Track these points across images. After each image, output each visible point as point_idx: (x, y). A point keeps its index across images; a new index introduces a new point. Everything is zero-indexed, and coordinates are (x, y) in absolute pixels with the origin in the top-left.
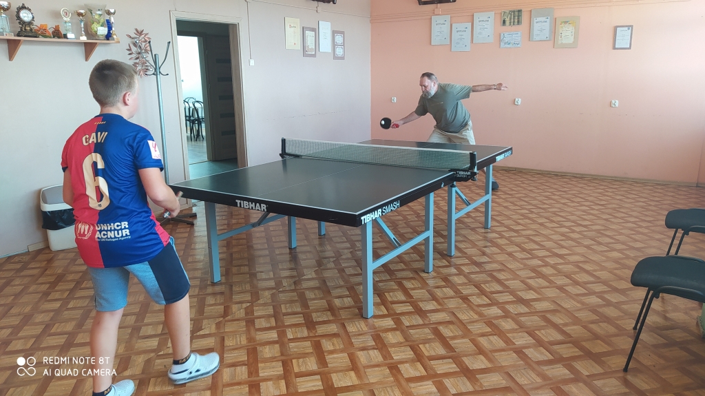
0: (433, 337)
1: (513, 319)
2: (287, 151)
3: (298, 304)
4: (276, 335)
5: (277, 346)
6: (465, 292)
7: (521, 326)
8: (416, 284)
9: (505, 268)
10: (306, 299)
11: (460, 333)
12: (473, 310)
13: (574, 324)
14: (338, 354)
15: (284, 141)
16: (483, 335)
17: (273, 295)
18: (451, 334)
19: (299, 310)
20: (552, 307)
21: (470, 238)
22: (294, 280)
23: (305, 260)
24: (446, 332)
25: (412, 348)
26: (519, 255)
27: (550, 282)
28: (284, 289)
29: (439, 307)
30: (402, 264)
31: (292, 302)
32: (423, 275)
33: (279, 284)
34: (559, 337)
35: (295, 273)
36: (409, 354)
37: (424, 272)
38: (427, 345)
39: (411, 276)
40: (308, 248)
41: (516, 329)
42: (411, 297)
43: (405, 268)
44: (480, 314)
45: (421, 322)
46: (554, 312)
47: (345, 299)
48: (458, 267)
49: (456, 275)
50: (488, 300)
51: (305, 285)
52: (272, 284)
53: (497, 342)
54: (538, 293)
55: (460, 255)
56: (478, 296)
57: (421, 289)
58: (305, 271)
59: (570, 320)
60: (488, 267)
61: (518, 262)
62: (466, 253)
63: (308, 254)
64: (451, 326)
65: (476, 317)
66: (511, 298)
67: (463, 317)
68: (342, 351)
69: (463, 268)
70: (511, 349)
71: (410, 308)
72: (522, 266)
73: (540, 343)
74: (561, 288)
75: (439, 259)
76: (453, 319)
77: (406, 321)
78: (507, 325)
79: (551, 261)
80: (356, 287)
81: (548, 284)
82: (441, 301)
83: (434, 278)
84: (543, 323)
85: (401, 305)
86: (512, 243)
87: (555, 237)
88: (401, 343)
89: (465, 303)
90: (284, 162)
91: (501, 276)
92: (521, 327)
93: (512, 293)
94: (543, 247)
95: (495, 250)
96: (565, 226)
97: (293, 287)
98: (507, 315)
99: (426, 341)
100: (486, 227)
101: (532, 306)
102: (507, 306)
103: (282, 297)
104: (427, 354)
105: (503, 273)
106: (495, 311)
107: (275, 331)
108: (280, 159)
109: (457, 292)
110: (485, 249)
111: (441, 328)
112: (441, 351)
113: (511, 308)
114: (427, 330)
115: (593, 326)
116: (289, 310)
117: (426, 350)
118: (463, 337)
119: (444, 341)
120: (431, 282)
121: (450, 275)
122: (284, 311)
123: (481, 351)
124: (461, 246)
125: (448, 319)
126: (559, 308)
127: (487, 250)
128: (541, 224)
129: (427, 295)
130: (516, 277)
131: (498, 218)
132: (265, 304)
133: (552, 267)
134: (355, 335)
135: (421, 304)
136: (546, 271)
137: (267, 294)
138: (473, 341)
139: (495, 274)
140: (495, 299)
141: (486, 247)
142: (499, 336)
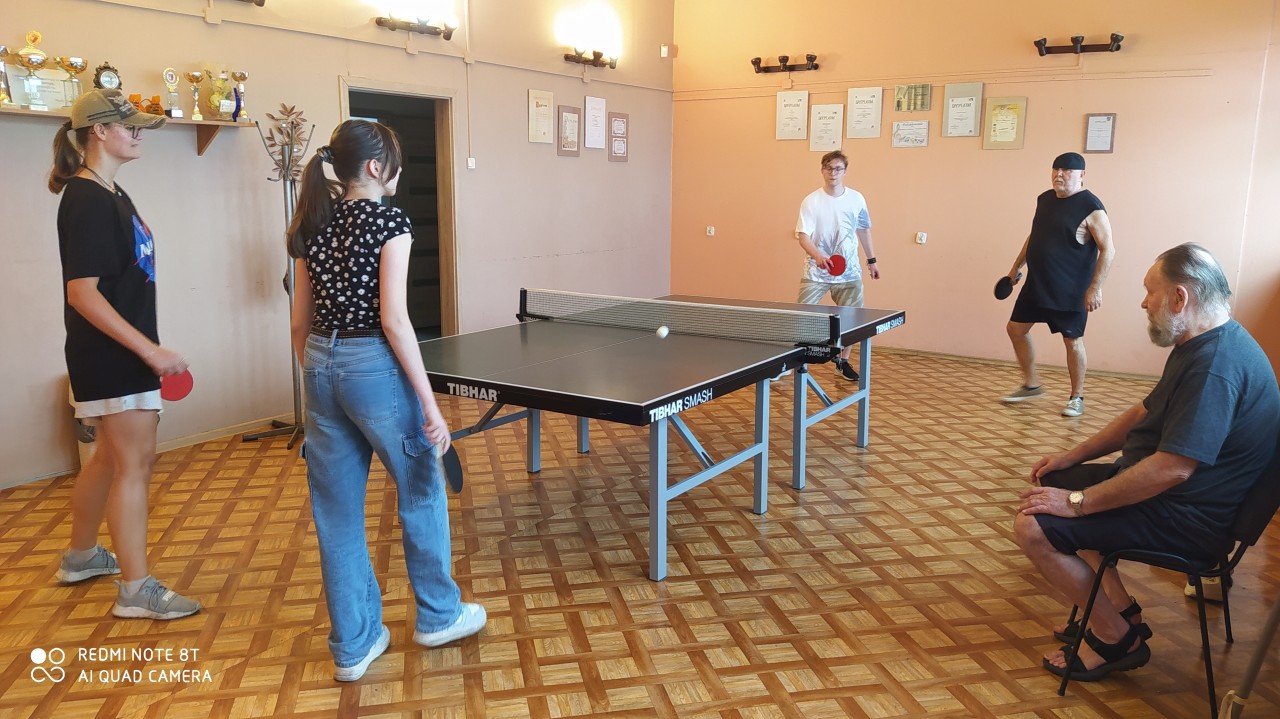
0: (763, 610)
1: (895, 587)
2: (530, 309)
3: (543, 558)
4: (507, 604)
5: (509, 619)
6: (819, 545)
7: (907, 597)
8: (740, 531)
9: (887, 510)
10: (557, 551)
11: (808, 605)
12: (830, 572)
13: (993, 596)
14: (607, 631)
15: (524, 294)
16: (844, 609)
17: (501, 544)
18: (793, 607)
19: (545, 566)
20: (960, 570)
21: (833, 461)
22: (536, 521)
23: (555, 490)
24: (784, 603)
25: (728, 626)
26: (912, 490)
27: (960, 531)
28: (520, 534)
29: (775, 567)
30: (717, 501)
31: (532, 554)
32: (751, 517)
33: (511, 526)
34: (968, 615)
35: (538, 511)
36: (724, 634)
37: (752, 511)
38: (752, 623)
39: (731, 518)
40: (560, 473)
41: (899, 602)
42: (730, 550)
43: (721, 506)
44: (842, 579)
45: (744, 588)
46: (962, 577)
47: (620, 552)
48: (809, 506)
49: (805, 518)
50: (856, 558)
51: (554, 529)
52: (500, 526)
53: (865, 618)
54: (939, 549)
55: (814, 487)
56: (840, 550)
57: (747, 538)
58: (555, 508)
59: (988, 590)
60: (860, 507)
61: (910, 500)
62: (824, 486)
63: (559, 482)
64: (793, 596)
65: (834, 582)
66: (894, 555)
67: (812, 582)
68: (614, 629)
69: (818, 508)
70: (888, 631)
71: (727, 568)
72: (916, 507)
73: (935, 622)
74: (977, 542)
75: (779, 494)
76: (797, 585)
77: (720, 587)
78: (883, 595)
79: (964, 500)
80: (639, 534)
81: (955, 535)
82: (778, 557)
83: (770, 522)
84: (942, 593)
85: (712, 562)
86: (902, 470)
87: (975, 463)
88: (710, 619)
89: (819, 562)
90: (523, 328)
91: (879, 522)
92: (906, 599)
93: (897, 547)
94: (953, 479)
95: (872, 480)
96: (992, 447)
97: (535, 532)
98: (885, 580)
99: (751, 617)
100: (859, 444)
101: (927, 567)
102: (886, 568)
103: (517, 546)
104: (751, 635)
105: (883, 517)
106: (867, 574)
107: (506, 597)
108: (517, 322)
109: (806, 544)
110: (856, 479)
111: (776, 598)
112: (775, 631)
113: (893, 571)
114: (753, 601)
115: (1024, 600)
116: (529, 567)
117: (751, 629)
118: (810, 612)
119: (780, 617)
120: (764, 529)
121: (796, 518)
122: (520, 567)
123: (838, 632)
124: (817, 473)
125: (788, 584)
126: (971, 572)
127: (860, 482)
128: (954, 443)
129: (756, 548)
130: (904, 522)
131: (882, 432)
132: (488, 558)
133: (965, 509)
134: (637, 606)
135: (745, 562)
136: (955, 514)
137: (492, 542)
138: (828, 618)
139: (870, 518)
140: (868, 557)
141: (858, 476)
142: (870, 611)
